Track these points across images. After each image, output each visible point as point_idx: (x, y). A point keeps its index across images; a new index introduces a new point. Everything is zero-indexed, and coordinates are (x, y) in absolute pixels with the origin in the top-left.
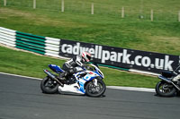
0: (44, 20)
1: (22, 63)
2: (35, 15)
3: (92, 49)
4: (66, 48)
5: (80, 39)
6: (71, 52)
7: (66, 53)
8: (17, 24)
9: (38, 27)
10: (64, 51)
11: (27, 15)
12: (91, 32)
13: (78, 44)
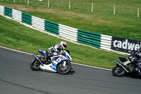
0: (100, 21)
1: (82, 54)
2: (92, 17)
3: (138, 45)
4: (116, 44)
5: (128, 37)
6: (120, 47)
7: (117, 48)
8: (79, 24)
9: (94, 26)
10: (115, 46)
11: (87, 17)
12: (137, 31)
13: (127, 40)
